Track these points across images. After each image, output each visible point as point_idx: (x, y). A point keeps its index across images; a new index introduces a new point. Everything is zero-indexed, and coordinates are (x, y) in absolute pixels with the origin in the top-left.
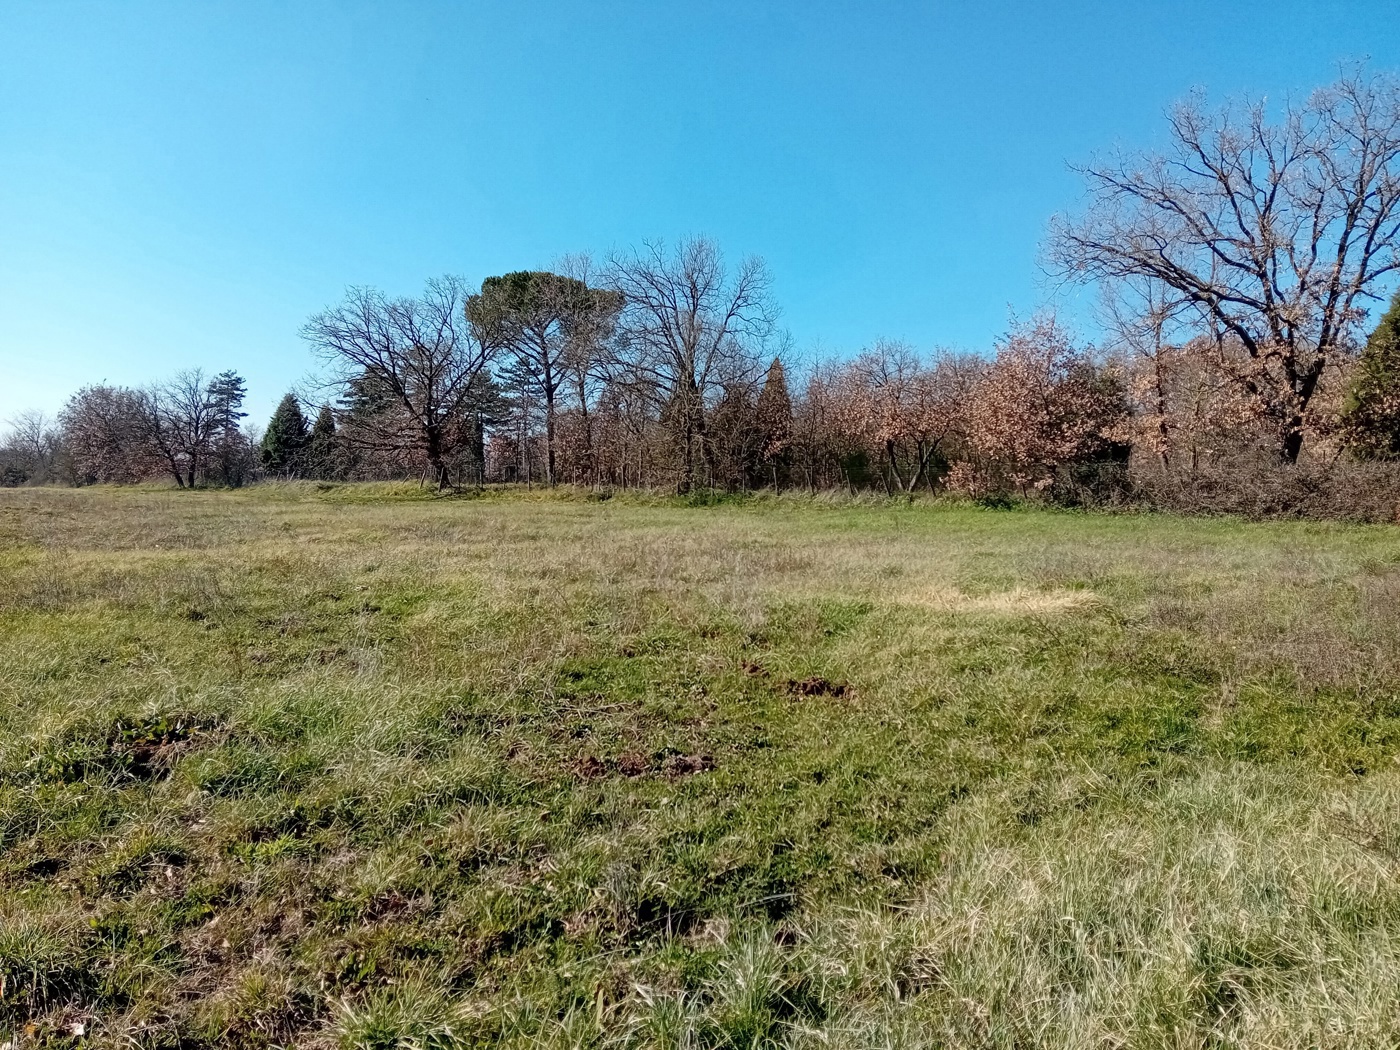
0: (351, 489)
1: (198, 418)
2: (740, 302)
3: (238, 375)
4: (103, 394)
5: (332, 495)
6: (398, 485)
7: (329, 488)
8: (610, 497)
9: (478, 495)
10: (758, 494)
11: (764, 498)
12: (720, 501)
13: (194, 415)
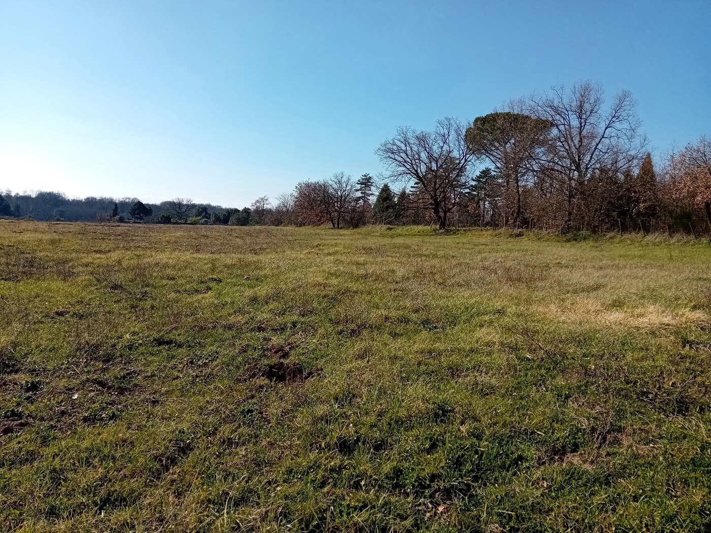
0: (400, 229)
1: (342, 196)
2: (614, 119)
3: (370, 176)
4: (308, 186)
5: (393, 232)
6: (420, 228)
7: (392, 229)
8: (523, 235)
9: (455, 233)
10: (609, 235)
11: (611, 238)
12: (585, 239)
13: (340, 194)
